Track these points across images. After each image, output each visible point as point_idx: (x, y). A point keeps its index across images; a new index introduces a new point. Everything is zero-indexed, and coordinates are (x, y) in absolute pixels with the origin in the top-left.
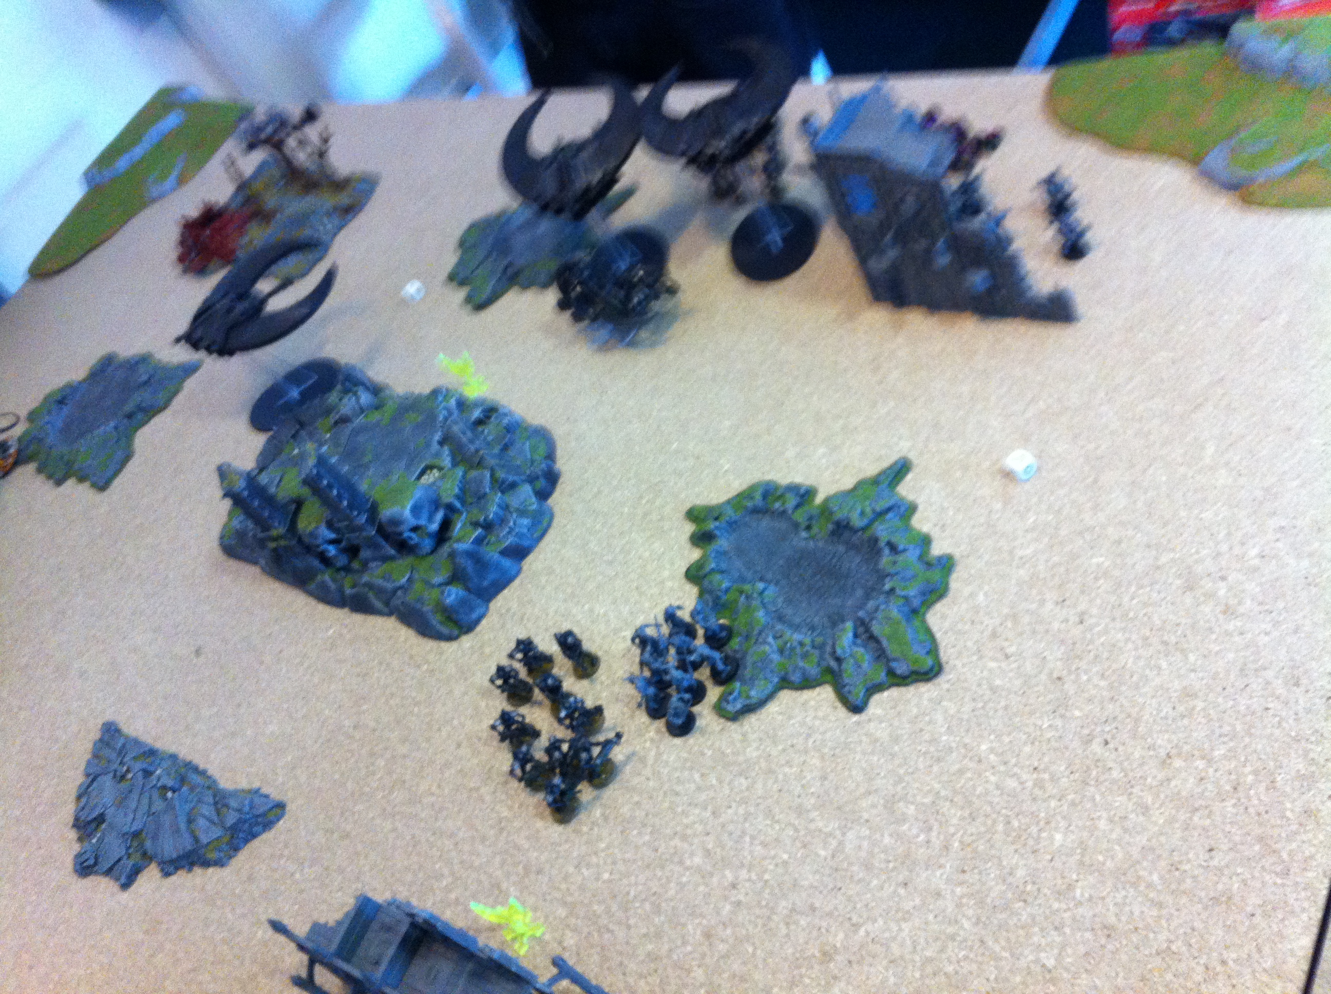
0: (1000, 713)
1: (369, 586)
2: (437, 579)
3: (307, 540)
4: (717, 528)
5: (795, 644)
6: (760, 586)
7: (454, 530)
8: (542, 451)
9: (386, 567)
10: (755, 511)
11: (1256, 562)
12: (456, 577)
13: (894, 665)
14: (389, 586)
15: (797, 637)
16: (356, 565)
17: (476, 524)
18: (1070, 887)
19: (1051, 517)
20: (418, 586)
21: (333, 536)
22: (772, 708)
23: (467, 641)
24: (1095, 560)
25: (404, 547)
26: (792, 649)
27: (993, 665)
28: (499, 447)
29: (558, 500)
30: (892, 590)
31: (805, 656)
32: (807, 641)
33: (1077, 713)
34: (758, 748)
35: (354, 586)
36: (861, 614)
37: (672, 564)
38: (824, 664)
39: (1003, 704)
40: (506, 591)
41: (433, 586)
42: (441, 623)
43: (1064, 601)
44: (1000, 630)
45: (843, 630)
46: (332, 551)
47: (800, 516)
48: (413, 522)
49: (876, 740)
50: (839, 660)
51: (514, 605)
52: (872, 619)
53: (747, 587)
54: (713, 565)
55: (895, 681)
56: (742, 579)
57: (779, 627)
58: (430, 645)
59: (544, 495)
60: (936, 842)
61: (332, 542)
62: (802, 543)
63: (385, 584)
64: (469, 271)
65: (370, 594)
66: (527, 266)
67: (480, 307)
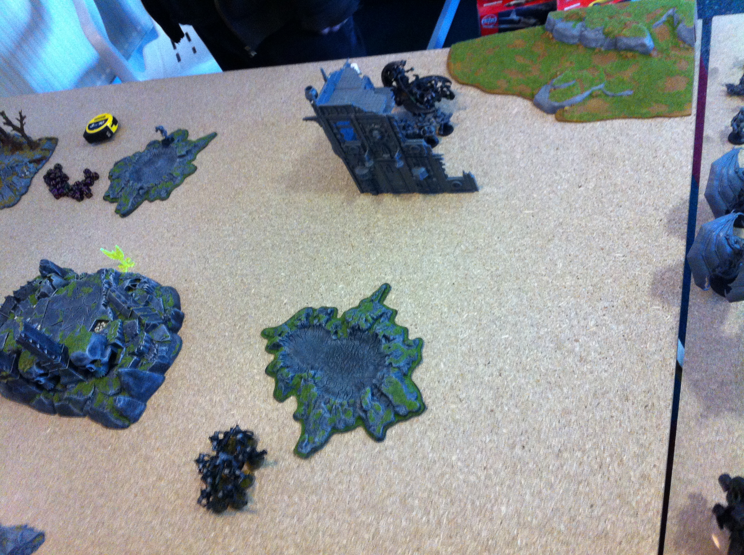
0: (461, 435)
1: (69, 399)
2: (111, 392)
3: (25, 376)
4: (281, 341)
5: (338, 405)
6: (312, 372)
7: (119, 359)
8: (171, 301)
9: (78, 387)
10: (303, 326)
11: (594, 329)
12: (123, 389)
13: (397, 409)
14: (82, 399)
15: (338, 401)
16: (59, 387)
17: (133, 354)
18: (514, 539)
19: (476, 314)
20: (99, 397)
21: (42, 372)
22: (328, 448)
23: (134, 428)
24: (503, 337)
25: (88, 373)
26: (337, 409)
27: (453, 406)
28: (143, 304)
29: (184, 332)
30: (390, 364)
31: (345, 412)
32: (345, 402)
33: (504, 431)
34: (321, 475)
35: (60, 400)
36: (374, 381)
37: (258, 365)
38: (356, 415)
39: (462, 429)
40: (156, 393)
41: (109, 396)
42: (117, 419)
43: (489, 363)
44: (455, 384)
45: (365, 393)
46: (42, 380)
47: (329, 327)
48: (91, 358)
49: (391, 462)
50: (365, 412)
51: (162, 402)
52: (381, 384)
53: (305, 375)
54: (282, 364)
55: (400, 419)
56: (301, 370)
57: (326, 397)
58: (111, 432)
59: (174, 330)
60: (433, 521)
61: (41, 375)
62: (333, 343)
63: (78, 398)
64: (116, 193)
65: (70, 405)
66: (152, 187)
67: (124, 216)
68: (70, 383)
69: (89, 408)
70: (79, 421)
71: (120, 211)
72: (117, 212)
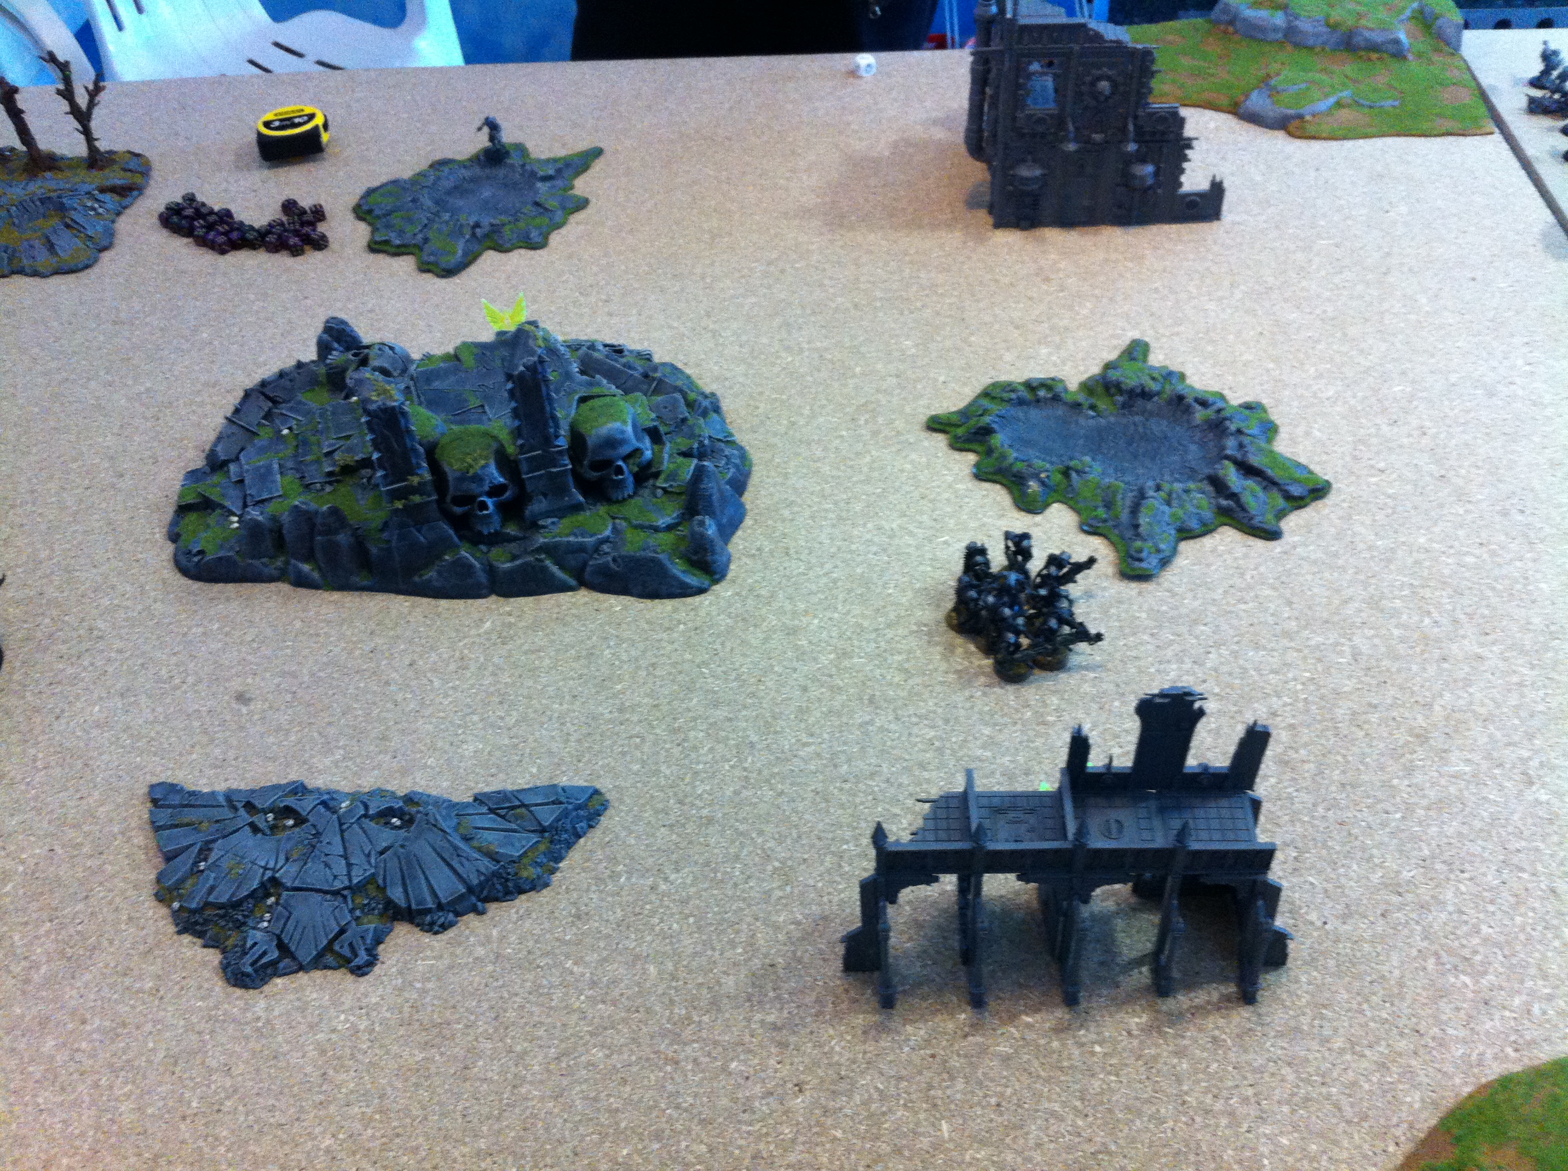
2: (663, 520)
4: (992, 422)
7: (661, 463)
9: (569, 522)
12: (695, 512)
14: (587, 541)
15: (1178, 485)
16: (511, 530)
17: (686, 454)
19: (1328, 366)
20: (633, 534)
21: (500, 480)
22: (1181, 562)
23: (722, 591)
24: (1396, 389)
26: (1179, 497)
32: (1192, 486)
33: (1480, 497)
34: (1195, 598)
38: (1213, 507)
40: (740, 533)
41: (656, 529)
42: (684, 572)
43: (1395, 422)
46: (491, 504)
47: (1074, 399)
48: (630, 445)
51: (764, 543)
52: (1245, 455)
53: (1075, 463)
54: (1015, 455)
58: (668, 605)
61: (495, 491)
62: (1091, 422)
63: (580, 539)
64: (409, 235)
65: (548, 563)
66: (503, 225)
67: (449, 273)
68: (548, 514)
69: (610, 559)
70: (564, 598)
71: (436, 264)
72: (424, 268)
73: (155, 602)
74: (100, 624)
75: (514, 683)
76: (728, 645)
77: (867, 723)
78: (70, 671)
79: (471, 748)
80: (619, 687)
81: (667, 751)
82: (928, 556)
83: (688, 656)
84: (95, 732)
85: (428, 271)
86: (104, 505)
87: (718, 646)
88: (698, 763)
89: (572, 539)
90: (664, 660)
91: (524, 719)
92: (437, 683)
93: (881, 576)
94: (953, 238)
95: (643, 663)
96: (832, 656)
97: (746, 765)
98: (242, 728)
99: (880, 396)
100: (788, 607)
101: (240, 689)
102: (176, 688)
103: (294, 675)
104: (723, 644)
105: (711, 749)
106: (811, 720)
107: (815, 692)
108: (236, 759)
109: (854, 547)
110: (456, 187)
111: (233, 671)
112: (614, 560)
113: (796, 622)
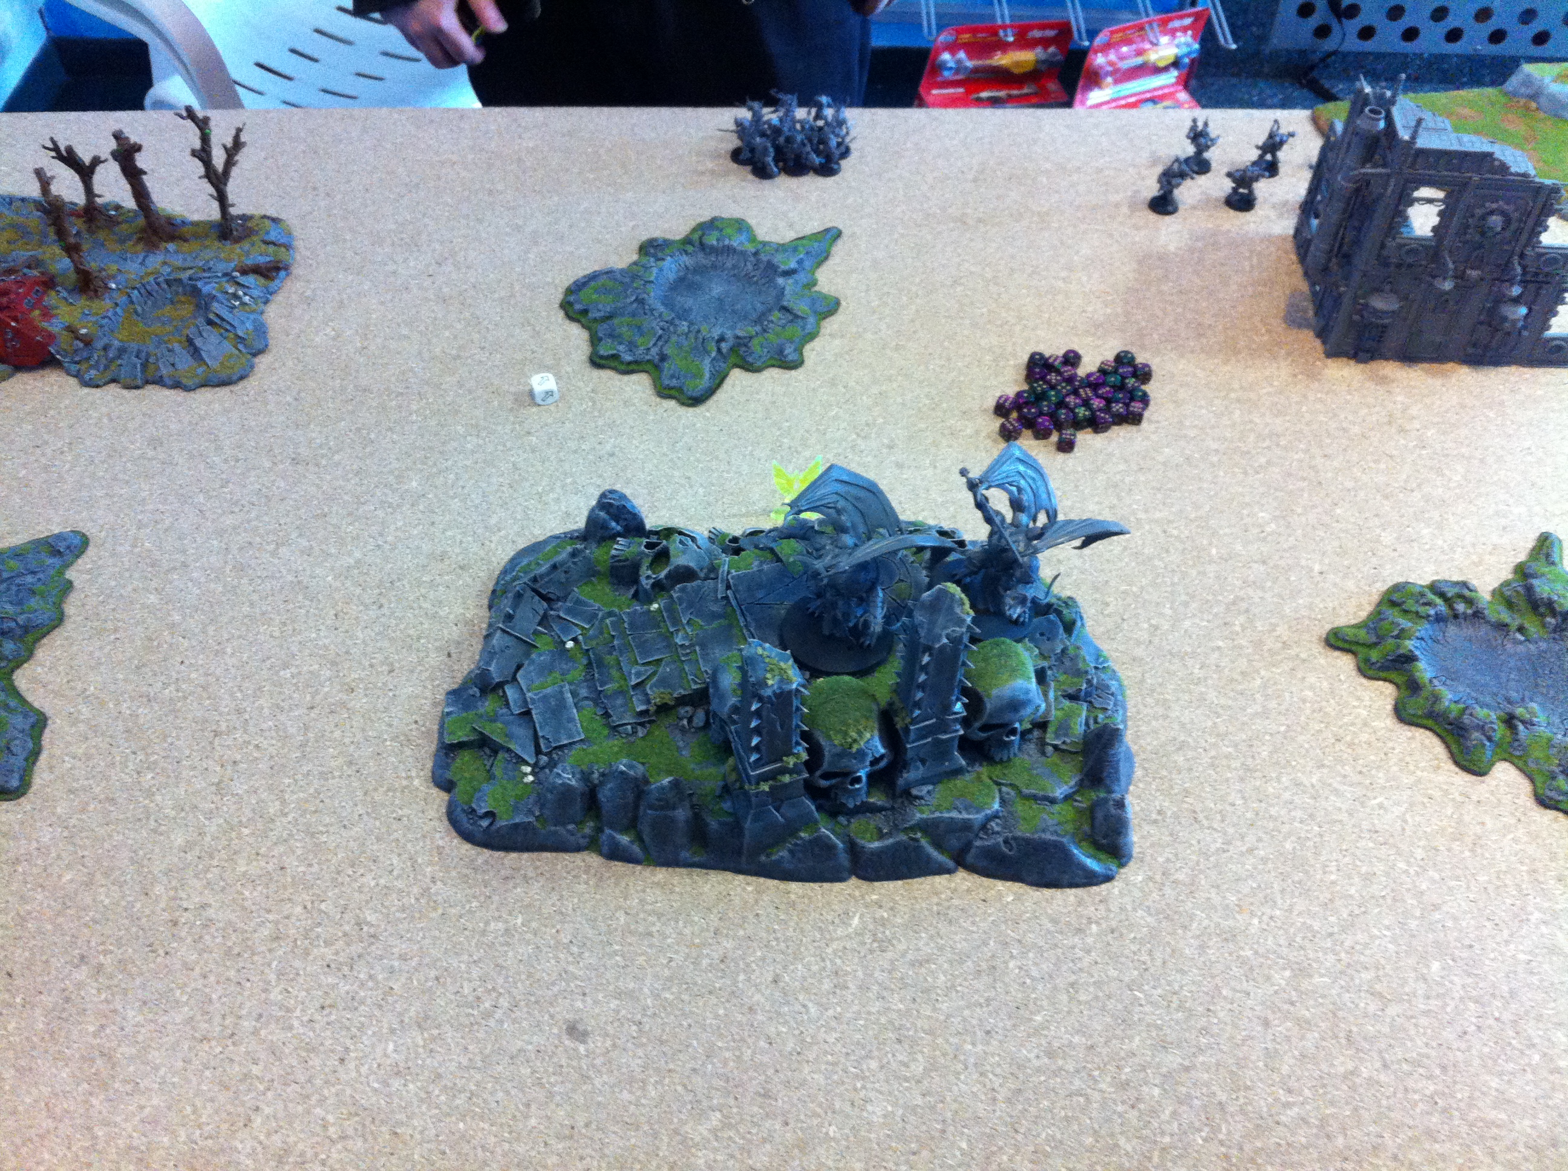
2: (1060, 789)
4: (1414, 648)
9: (944, 790)
12: (1093, 779)
16: (876, 799)
17: (1073, 696)
20: (1021, 808)
21: (882, 752)
23: (1132, 875)
35: (881, 836)
41: (1053, 801)
42: (1092, 857)
47: (1502, 617)
63: (965, 816)
64: (641, 350)
65: (924, 842)
66: (751, 338)
67: (695, 401)
68: (923, 782)
69: (1000, 840)
70: (940, 881)
71: (680, 390)
72: (664, 392)
73: (434, 881)
74: (371, 917)
75: (908, 1010)
76: (1158, 955)
77: (1352, 1073)
78: (344, 988)
79: (879, 1111)
80: (1038, 1018)
81: (1120, 1115)
82: (1365, 825)
83: (1112, 973)
84: (396, 1083)
85: (671, 397)
86: (337, 734)
87: (1145, 957)
88: (1163, 1133)
89: (954, 814)
90: (1084, 978)
91: (932, 1067)
92: (813, 1010)
93: (1317, 854)
94: (1280, 371)
95: (1060, 982)
96: (1287, 973)
97: (1221, 1137)
98: (585, 1078)
99: (1250, 591)
100: (1216, 899)
101: (570, 1016)
102: (487, 1015)
103: (631, 995)
104: (1150, 953)
105: (1174, 1113)
106: (1285, 1069)
107: (1281, 1028)
108: (587, 1125)
109: (1273, 811)
110: (681, 280)
111: (556, 989)
112: (1006, 842)
113: (1231, 923)
